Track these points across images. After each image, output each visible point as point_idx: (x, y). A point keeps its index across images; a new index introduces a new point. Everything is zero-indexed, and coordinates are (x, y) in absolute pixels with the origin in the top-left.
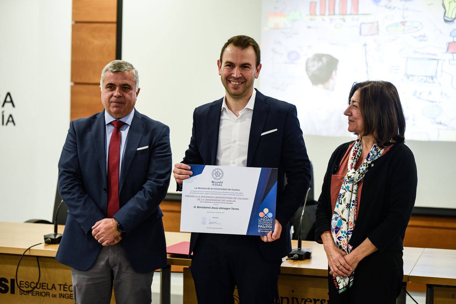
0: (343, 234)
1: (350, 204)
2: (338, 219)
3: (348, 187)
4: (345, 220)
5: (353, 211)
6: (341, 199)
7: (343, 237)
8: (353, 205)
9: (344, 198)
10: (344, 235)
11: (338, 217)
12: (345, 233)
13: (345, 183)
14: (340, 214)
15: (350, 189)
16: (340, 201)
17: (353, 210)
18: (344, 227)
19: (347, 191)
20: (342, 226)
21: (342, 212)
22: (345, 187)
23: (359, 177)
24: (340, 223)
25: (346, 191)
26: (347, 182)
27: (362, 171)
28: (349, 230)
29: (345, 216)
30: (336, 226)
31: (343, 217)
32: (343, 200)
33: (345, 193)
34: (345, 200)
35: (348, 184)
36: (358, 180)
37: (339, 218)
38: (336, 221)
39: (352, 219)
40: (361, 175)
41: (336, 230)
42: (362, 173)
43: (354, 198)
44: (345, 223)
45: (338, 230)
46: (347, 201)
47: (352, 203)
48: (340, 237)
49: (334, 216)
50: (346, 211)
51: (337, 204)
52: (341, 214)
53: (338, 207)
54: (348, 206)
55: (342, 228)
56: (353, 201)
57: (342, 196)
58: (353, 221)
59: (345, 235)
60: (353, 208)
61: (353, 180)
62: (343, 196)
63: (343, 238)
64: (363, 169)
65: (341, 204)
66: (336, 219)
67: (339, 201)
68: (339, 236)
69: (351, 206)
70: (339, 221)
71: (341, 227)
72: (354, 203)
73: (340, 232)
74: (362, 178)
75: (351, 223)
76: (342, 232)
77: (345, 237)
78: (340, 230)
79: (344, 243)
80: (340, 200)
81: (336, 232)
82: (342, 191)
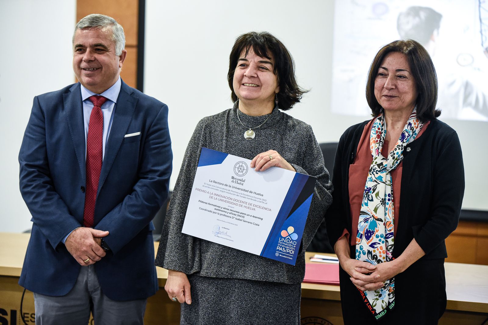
0: (380, 238)
1: (385, 199)
2: (369, 221)
3: (380, 178)
4: (381, 220)
5: (390, 208)
6: (371, 194)
7: (379, 242)
8: (389, 200)
9: (376, 192)
10: (380, 240)
11: (368, 218)
12: (382, 236)
13: (374, 173)
14: (372, 213)
15: (384, 180)
16: (370, 197)
17: (390, 206)
18: (380, 230)
19: (379, 182)
20: (377, 229)
21: (376, 210)
22: (374, 179)
23: (394, 164)
24: (374, 225)
25: (377, 182)
26: (377, 172)
27: (397, 156)
28: (388, 232)
29: (380, 214)
30: (367, 230)
31: (377, 217)
32: (374, 195)
33: (376, 186)
34: (377, 195)
35: (380, 174)
36: (392, 167)
37: (370, 219)
38: (366, 224)
39: (390, 217)
40: (396, 161)
41: (368, 235)
42: (397, 158)
43: (389, 191)
44: (381, 224)
45: (371, 235)
46: (382, 196)
47: (387, 198)
48: (375, 243)
49: (361, 218)
50: (381, 209)
51: (365, 201)
52: (374, 213)
53: (367, 204)
54: (383, 202)
55: (377, 231)
56: (389, 195)
57: (372, 191)
58: (391, 220)
59: (383, 239)
60: (390, 204)
61: (386, 168)
62: (374, 190)
63: (380, 244)
64: (398, 153)
65: (372, 200)
66: (366, 220)
67: (368, 197)
68: (373, 242)
69: (387, 201)
70: (371, 222)
71: (375, 230)
72: (390, 198)
73: (374, 236)
74: (396, 164)
75: (390, 224)
76: (377, 237)
77: (383, 242)
78: (373, 234)
79: (381, 251)
80: (369, 195)
81: (368, 238)
82: (369, 184)
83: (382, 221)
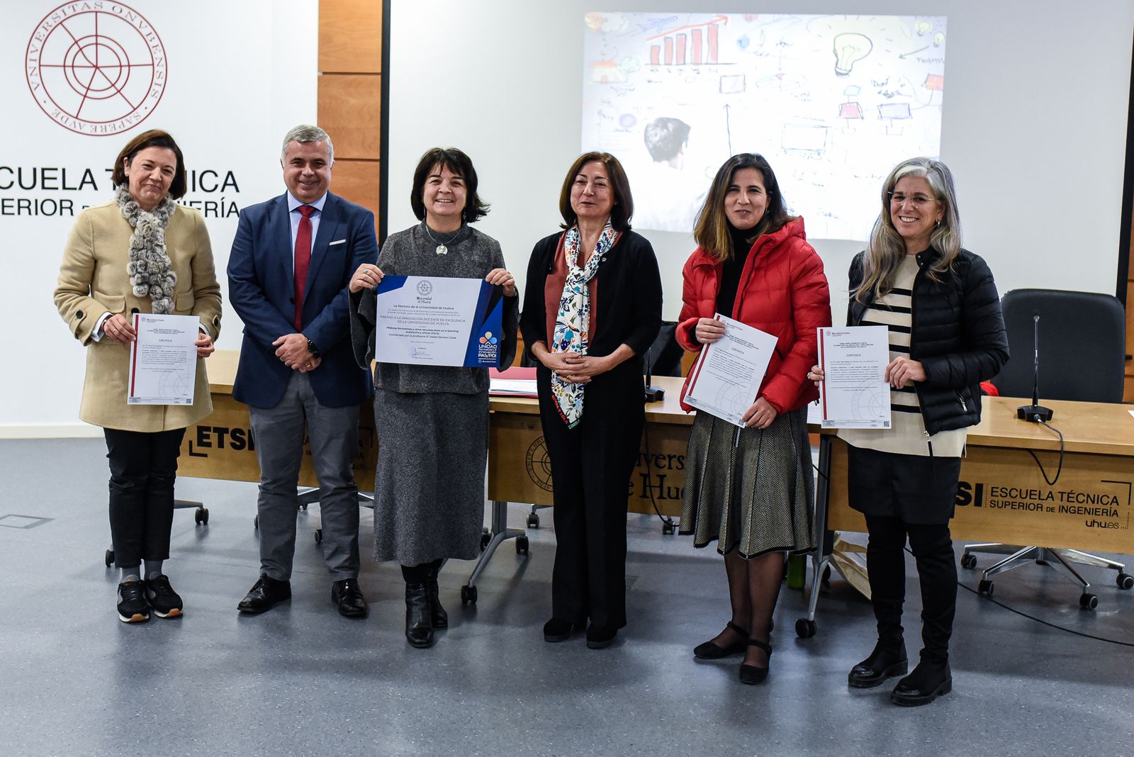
0: (576, 348)
1: (582, 310)
2: (566, 331)
3: (577, 289)
4: (577, 331)
5: (586, 319)
6: (568, 304)
8: (586, 311)
9: (573, 302)
10: (576, 350)
12: (578, 347)
13: (571, 284)
14: (568, 324)
15: (581, 291)
16: (567, 307)
17: (586, 317)
18: (577, 339)
19: (576, 293)
20: (573, 339)
21: (572, 320)
22: (571, 289)
23: (591, 275)
24: (570, 335)
25: (574, 293)
26: (574, 283)
27: (594, 266)
28: (583, 342)
29: (576, 325)
30: (563, 340)
31: (573, 327)
32: (570, 305)
33: (573, 296)
34: (574, 305)
35: (577, 285)
36: (589, 278)
37: (567, 329)
38: (562, 334)
39: (586, 329)
41: (564, 345)
42: (593, 269)
43: (586, 303)
44: (577, 334)
45: (567, 345)
46: (579, 306)
47: (584, 308)
49: (557, 328)
50: (578, 320)
51: (561, 311)
52: (570, 324)
53: (563, 315)
54: (580, 313)
55: (573, 342)
56: (586, 306)
57: (568, 301)
58: (586, 331)
59: (579, 350)
60: (587, 314)
61: (583, 279)
62: (571, 301)
64: (594, 263)
65: (568, 310)
66: (562, 331)
69: (584, 312)
71: (571, 341)
72: (587, 309)
73: (569, 347)
75: (586, 334)
76: (573, 347)
78: (569, 344)
80: (565, 306)
81: (563, 348)
82: (566, 295)
83: (579, 331)
